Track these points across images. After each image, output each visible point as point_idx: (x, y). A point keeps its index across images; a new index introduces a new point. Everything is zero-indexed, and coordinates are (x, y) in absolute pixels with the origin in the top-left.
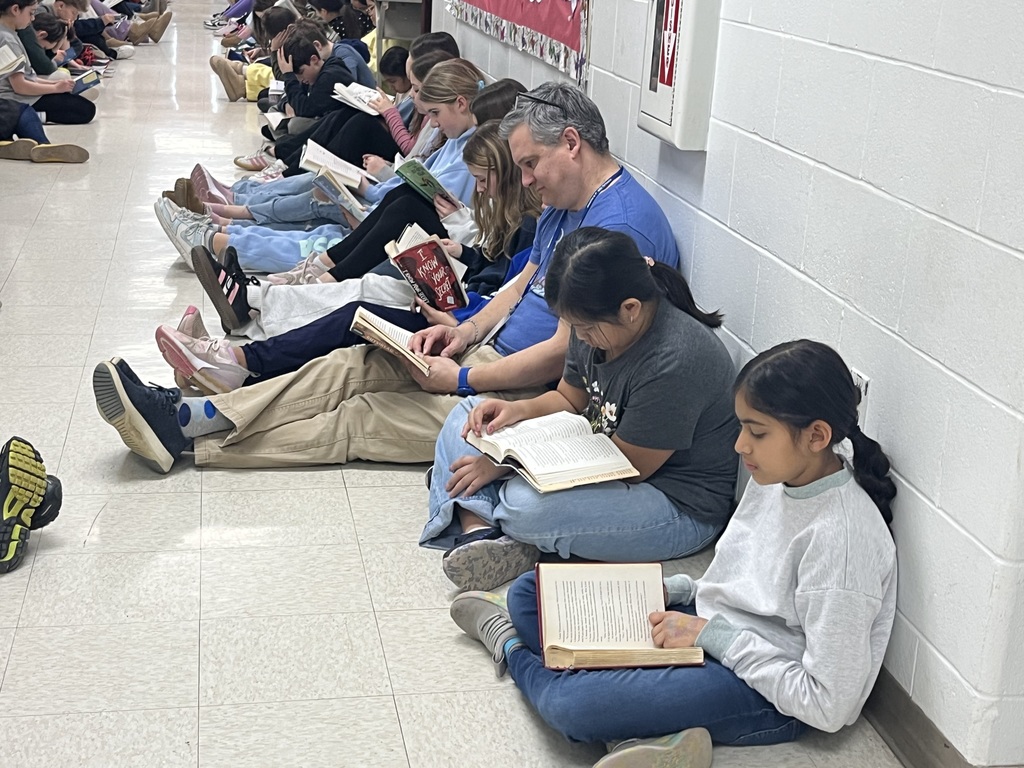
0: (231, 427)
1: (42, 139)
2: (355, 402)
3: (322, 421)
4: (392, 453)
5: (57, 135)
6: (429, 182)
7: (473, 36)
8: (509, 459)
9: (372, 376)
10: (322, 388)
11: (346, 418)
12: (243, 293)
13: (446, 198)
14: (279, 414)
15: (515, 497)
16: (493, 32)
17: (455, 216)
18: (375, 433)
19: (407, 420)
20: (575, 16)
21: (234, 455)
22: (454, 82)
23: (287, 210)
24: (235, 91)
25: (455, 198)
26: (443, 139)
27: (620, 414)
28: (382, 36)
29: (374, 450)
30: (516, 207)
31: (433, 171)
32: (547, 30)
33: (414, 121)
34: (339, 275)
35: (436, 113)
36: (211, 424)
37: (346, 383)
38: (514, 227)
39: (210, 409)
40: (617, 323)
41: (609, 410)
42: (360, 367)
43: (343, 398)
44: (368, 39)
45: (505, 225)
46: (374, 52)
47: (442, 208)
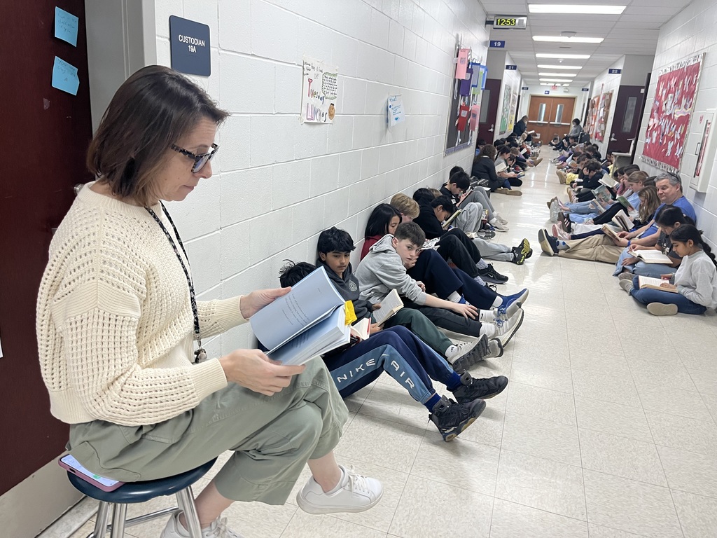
0: (569, 248)
1: (510, 189)
2: (600, 246)
3: (590, 250)
4: (607, 260)
5: (513, 189)
6: (627, 202)
7: (647, 166)
8: (639, 256)
9: (605, 241)
10: (591, 243)
11: (596, 250)
12: (570, 225)
13: (631, 207)
14: (580, 247)
15: (639, 264)
16: (653, 164)
17: (633, 212)
18: (604, 254)
19: (613, 251)
20: (678, 159)
21: (568, 254)
22: (639, 177)
23: (581, 209)
24: (563, 181)
25: (633, 207)
26: (633, 192)
27: (670, 250)
28: (615, 166)
29: (603, 258)
30: (652, 209)
31: (629, 201)
32: (670, 164)
33: (624, 188)
34: (595, 224)
35: (632, 185)
36: (564, 247)
37: (598, 242)
38: (650, 214)
39: (564, 243)
40: (673, 227)
41: (668, 249)
42: (602, 239)
43: (596, 245)
44: (609, 167)
45: (648, 214)
46: (611, 171)
47: (629, 209)
